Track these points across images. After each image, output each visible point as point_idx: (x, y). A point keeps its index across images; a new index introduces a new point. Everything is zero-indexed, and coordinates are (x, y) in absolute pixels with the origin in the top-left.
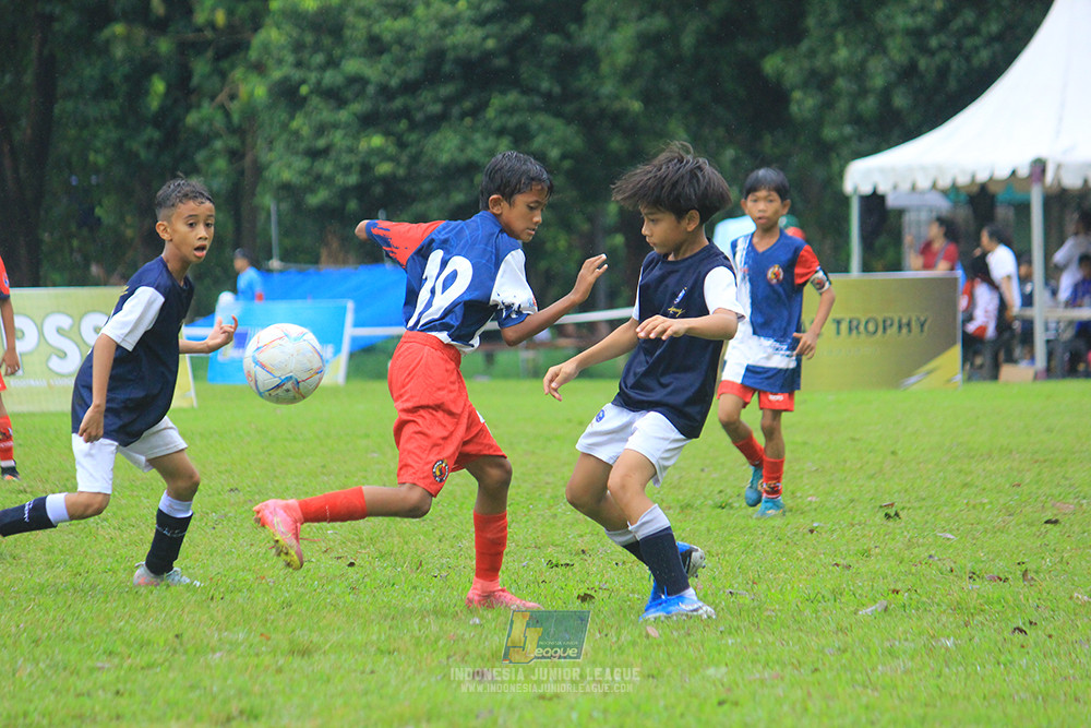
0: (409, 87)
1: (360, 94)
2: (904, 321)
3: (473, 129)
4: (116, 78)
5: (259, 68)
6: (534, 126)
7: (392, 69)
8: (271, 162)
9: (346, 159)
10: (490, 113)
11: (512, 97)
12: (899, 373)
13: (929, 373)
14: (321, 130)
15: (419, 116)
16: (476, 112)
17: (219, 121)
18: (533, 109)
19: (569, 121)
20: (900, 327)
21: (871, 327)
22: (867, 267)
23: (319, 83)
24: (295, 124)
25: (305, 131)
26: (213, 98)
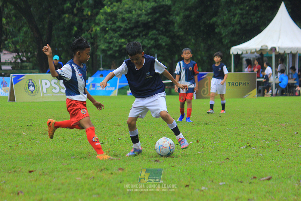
0: (131, 29)
1: (120, 30)
2: (244, 83)
3: (145, 38)
4: (66, 26)
5: (98, 24)
6: (159, 38)
7: (127, 25)
8: (100, 45)
9: (116, 44)
10: (149, 35)
11: (154, 31)
12: (243, 94)
13: (250, 94)
14: (111, 38)
15: (133, 35)
16: (146, 35)
17: (89, 36)
18: (159, 34)
19: (167, 38)
20: (243, 84)
21: (237, 84)
22: (235, 71)
23: (111, 28)
24: (105, 36)
25: (108, 38)
26: (87, 31)
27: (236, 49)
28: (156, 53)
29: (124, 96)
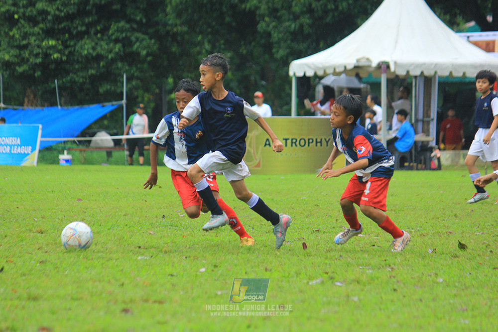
1: (44, 20)
2: (319, 140)
3: (101, 39)
6: (133, 39)
7: (61, 8)
9: (36, 51)
10: (111, 32)
11: (122, 24)
14: (25, 36)
15: (74, 32)
16: (104, 31)
18: (133, 30)
19: (151, 39)
20: (316, 143)
21: (302, 143)
22: (299, 115)
23: (24, 14)
24: (11, 33)
25: (17, 36)
27: (302, 65)
28: (126, 71)
29: (54, 167)
